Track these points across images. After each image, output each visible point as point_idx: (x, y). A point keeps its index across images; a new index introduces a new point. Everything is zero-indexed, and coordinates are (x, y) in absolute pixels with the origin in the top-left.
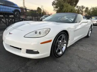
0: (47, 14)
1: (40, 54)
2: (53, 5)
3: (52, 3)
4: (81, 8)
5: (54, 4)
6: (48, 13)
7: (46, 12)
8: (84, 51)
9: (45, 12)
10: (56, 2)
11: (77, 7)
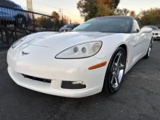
0: (69, 23)
1: (87, 89)
2: (78, 8)
3: (78, 4)
4: (123, 12)
5: (81, 7)
6: (71, 22)
7: (67, 19)
8: (151, 80)
9: (65, 20)
10: (83, 2)
11: (118, 11)
